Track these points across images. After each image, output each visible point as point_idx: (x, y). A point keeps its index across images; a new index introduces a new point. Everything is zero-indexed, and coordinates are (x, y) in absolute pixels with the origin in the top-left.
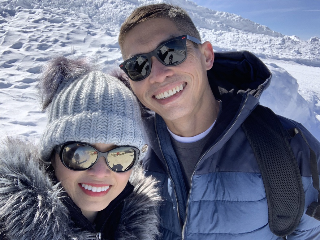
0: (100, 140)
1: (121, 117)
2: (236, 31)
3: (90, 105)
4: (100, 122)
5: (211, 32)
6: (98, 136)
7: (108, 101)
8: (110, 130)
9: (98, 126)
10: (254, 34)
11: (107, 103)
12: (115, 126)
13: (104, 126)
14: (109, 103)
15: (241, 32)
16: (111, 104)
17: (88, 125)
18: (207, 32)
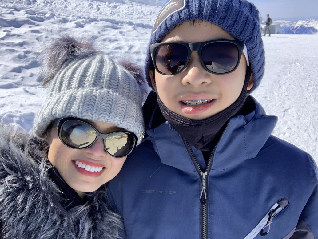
0: (103, 117)
1: (126, 99)
2: (131, 3)
3: (96, 82)
4: (105, 100)
5: (105, 4)
6: (101, 113)
7: (114, 82)
8: (114, 109)
9: (102, 103)
10: (148, 6)
11: (114, 83)
12: (119, 106)
13: (109, 105)
14: (116, 83)
15: (135, 4)
16: (118, 85)
17: (92, 101)
18: (101, 4)
